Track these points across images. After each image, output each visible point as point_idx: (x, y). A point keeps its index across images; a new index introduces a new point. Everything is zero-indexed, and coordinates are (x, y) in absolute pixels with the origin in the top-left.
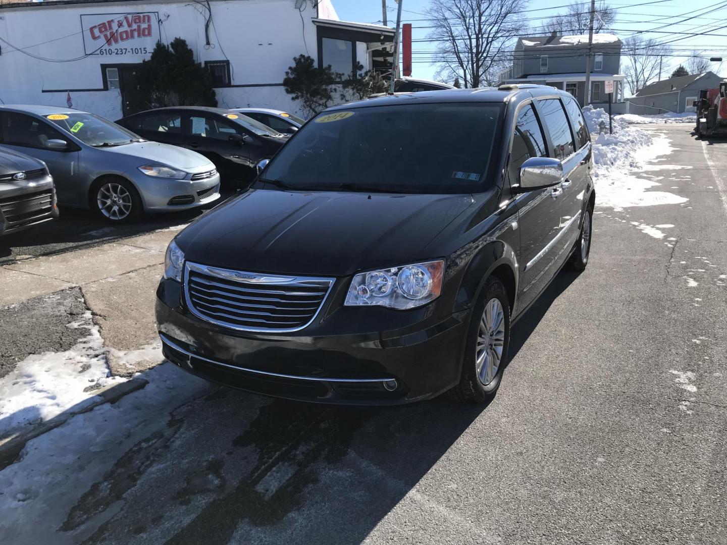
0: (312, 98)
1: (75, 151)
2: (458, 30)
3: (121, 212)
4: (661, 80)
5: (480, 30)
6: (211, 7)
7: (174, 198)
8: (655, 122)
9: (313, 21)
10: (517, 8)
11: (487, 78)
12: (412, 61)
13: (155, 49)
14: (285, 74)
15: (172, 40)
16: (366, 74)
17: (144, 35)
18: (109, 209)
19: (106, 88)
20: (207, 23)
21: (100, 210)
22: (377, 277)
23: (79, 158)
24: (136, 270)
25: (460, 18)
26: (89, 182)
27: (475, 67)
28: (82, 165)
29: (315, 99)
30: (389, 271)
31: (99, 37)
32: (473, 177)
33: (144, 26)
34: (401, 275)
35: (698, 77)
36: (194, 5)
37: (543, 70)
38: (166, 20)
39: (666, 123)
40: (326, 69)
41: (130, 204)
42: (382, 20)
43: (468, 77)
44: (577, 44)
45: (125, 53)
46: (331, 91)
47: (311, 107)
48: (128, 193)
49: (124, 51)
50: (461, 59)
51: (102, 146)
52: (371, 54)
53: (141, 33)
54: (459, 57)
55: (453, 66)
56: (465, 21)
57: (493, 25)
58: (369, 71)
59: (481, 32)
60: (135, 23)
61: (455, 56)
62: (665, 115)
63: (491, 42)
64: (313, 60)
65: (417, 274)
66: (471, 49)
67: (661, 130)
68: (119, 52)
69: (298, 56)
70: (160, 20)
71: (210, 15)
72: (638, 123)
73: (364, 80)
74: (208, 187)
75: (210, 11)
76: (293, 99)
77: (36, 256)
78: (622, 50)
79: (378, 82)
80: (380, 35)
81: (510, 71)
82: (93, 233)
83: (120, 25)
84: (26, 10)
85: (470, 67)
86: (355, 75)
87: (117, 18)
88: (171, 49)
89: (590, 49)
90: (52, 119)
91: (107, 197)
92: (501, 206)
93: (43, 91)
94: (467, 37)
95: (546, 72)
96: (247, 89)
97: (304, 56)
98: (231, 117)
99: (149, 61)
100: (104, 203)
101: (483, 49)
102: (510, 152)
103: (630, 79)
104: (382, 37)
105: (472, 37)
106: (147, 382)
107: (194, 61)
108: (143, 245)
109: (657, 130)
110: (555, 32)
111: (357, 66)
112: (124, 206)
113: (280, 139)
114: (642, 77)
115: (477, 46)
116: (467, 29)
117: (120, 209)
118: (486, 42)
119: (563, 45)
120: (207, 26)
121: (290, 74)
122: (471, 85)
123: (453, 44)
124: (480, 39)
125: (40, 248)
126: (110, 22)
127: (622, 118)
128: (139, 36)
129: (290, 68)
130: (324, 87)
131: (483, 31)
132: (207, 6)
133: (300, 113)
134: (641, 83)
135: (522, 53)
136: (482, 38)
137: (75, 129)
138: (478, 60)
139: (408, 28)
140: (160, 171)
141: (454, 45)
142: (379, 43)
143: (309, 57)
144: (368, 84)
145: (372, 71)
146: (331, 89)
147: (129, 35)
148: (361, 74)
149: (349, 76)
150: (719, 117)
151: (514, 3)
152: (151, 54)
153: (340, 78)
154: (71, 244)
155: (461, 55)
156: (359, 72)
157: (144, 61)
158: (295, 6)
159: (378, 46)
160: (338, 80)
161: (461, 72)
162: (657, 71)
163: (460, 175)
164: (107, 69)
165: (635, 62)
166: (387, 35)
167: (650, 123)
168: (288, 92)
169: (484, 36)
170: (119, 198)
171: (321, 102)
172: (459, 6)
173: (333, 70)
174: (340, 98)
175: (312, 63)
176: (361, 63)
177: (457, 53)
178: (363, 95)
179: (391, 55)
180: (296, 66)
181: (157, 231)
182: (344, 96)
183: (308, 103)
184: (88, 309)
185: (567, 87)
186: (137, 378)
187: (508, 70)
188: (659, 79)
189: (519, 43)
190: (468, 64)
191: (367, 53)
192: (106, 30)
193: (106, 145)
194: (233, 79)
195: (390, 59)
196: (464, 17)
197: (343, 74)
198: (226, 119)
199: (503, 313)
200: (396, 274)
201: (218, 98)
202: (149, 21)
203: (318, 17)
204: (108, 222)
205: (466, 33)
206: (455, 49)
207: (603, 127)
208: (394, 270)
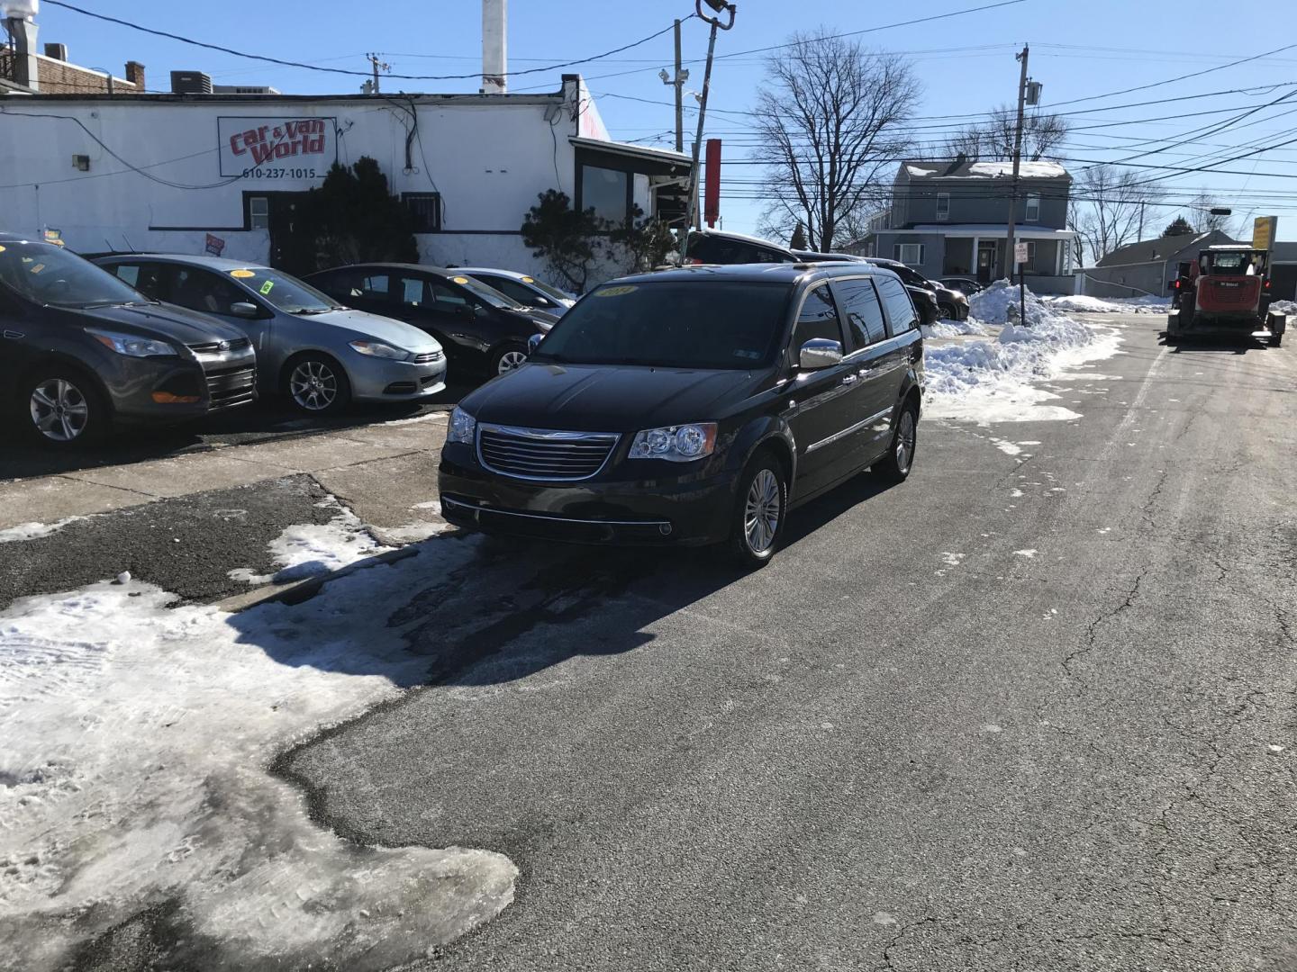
0: (564, 255)
1: (265, 318)
2: (801, 144)
3: (321, 400)
4: (1142, 240)
5: (837, 146)
6: (417, 113)
7: (392, 384)
8: (1120, 310)
9: (571, 141)
10: (899, 115)
11: (850, 225)
12: (721, 195)
13: (329, 173)
14: (524, 217)
15: (357, 159)
16: (647, 221)
17: (312, 150)
18: (305, 395)
19: (247, 227)
20: (410, 137)
21: (293, 397)
22: (658, 436)
23: (270, 328)
24: (366, 462)
25: (805, 126)
26: (282, 360)
27: (827, 209)
28: (275, 337)
29: (567, 257)
30: (668, 430)
31: (244, 150)
32: (754, 355)
33: (314, 137)
34: (679, 434)
35: (1197, 239)
36: (392, 109)
37: (941, 216)
38: (348, 130)
39: (1137, 312)
40: (587, 212)
41: (335, 390)
42: (674, 131)
43: (816, 224)
44: (998, 177)
45: (282, 176)
46: (593, 246)
47: (561, 268)
48: (332, 376)
49: (280, 173)
50: (805, 196)
51: (299, 313)
52: (655, 192)
53: (308, 146)
54: (801, 192)
55: (791, 204)
56: (813, 131)
57: (859, 139)
58: (652, 218)
59: (839, 150)
60: (301, 131)
61: (795, 189)
62: (1141, 300)
63: (855, 167)
64: (568, 199)
65: (693, 434)
66: (822, 178)
67: (1118, 323)
68: (272, 174)
69: (545, 192)
70: (340, 130)
71: (415, 124)
72: (1090, 311)
73: (644, 232)
74: (432, 373)
75: (415, 119)
76: (535, 255)
77: (236, 445)
78: (1071, 193)
79: (664, 236)
80: (670, 166)
81: (887, 216)
82: (289, 424)
83: (277, 133)
84: (133, 105)
85: (819, 207)
86: (629, 223)
87: (272, 124)
88: (353, 173)
89: (1015, 187)
90: (236, 275)
91: (304, 380)
92: (778, 383)
93: (151, 229)
94: (817, 159)
95: (946, 219)
96: (465, 236)
97: (555, 192)
98: (460, 281)
99: (320, 189)
100: (298, 388)
101: (841, 180)
102: (793, 333)
103: (1092, 237)
104: (673, 169)
105: (824, 159)
106: (419, 552)
107: (387, 192)
108: (360, 439)
109: (1112, 323)
110: (961, 157)
111: (633, 210)
112: (326, 392)
113: (525, 313)
114: (1113, 234)
115: (832, 173)
116: (817, 145)
117: (320, 396)
118: (846, 167)
119: (975, 177)
120: (409, 141)
121: (531, 218)
122: (820, 237)
123: (792, 168)
124: (838, 164)
125: (234, 437)
126: (262, 130)
127: (1067, 301)
128: (305, 151)
129: (533, 209)
130: (582, 239)
131: (842, 149)
132: (412, 112)
133: (545, 276)
134: (1111, 244)
135: (907, 189)
136: (840, 162)
137: (265, 290)
138: (833, 196)
139: (715, 147)
140: (376, 348)
141: (793, 170)
142: (669, 177)
143: (562, 194)
144: (650, 237)
145: (655, 218)
146: (593, 242)
147: (290, 150)
148: (639, 222)
149: (621, 225)
150: (1198, 307)
151: (896, 105)
152: (323, 179)
153: (607, 226)
154: (269, 435)
155: (805, 188)
156: (636, 220)
157: (312, 189)
158: (545, 116)
159: (666, 181)
160: (602, 229)
161: (804, 216)
162: (1137, 226)
163: (741, 353)
164: (252, 199)
165: (1102, 209)
166: (681, 166)
167: (1112, 311)
168: (528, 244)
169: (846, 158)
170: (320, 381)
171: (577, 262)
172: (804, 106)
173: (597, 214)
174: (607, 256)
175: (566, 203)
176: (640, 206)
177: (798, 185)
178: (641, 254)
179: (685, 193)
180: (542, 206)
181: (371, 425)
182: (613, 254)
183: (557, 263)
184: (329, 493)
185: (979, 246)
186: (406, 549)
187: (884, 213)
188: (1139, 239)
189: (903, 171)
190: (816, 203)
191: (648, 191)
192: (255, 141)
193: (304, 312)
194: (445, 222)
195: (684, 198)
196: (811, 124)
197: (612, 222)
198: (452, 283)
199: (777, 488)
200: (674, 433)
201: (421, 249)
202: (321, 130)
203: (577, 134)
204: (304, 413)
205: (813, 151)
206: (794, 176)
207: (1013, 314)
208: (672, 429)
